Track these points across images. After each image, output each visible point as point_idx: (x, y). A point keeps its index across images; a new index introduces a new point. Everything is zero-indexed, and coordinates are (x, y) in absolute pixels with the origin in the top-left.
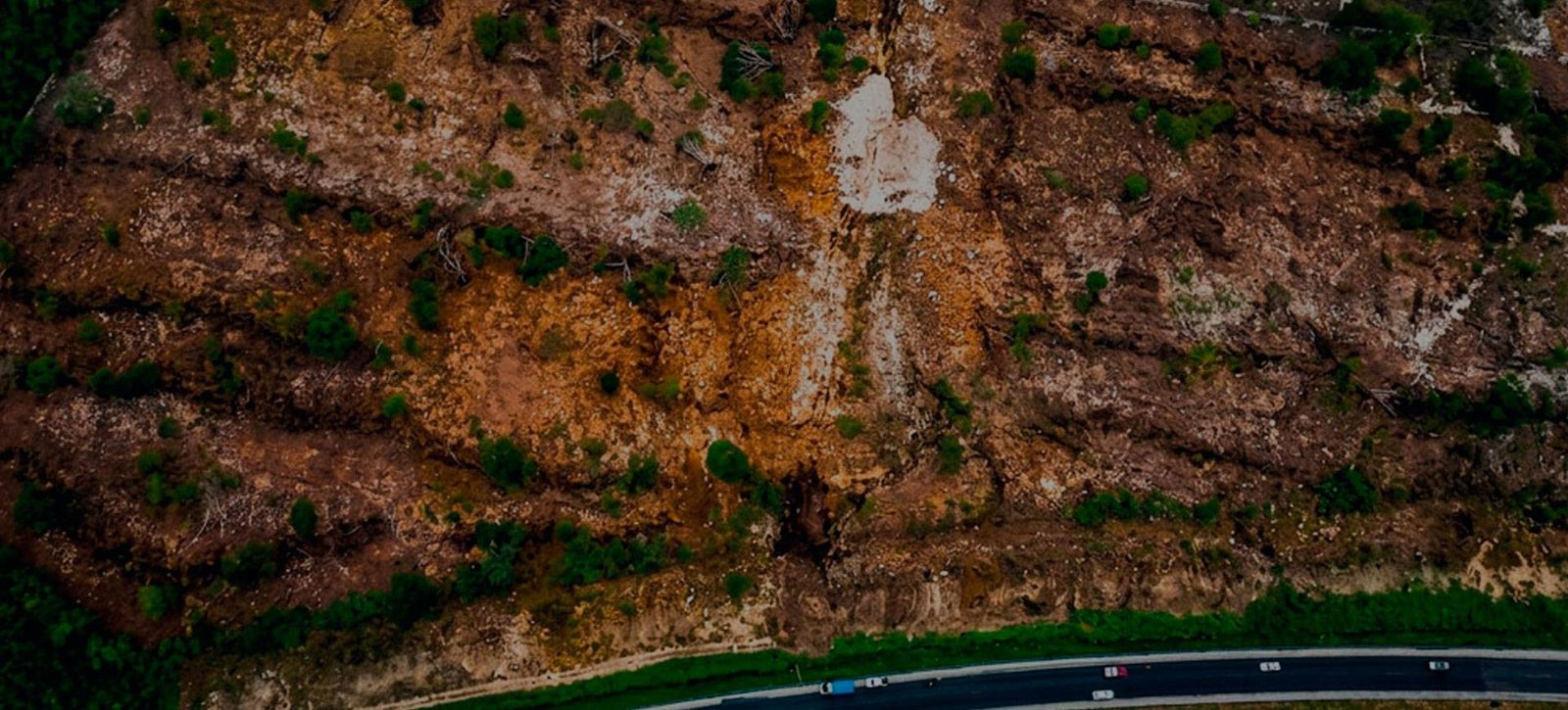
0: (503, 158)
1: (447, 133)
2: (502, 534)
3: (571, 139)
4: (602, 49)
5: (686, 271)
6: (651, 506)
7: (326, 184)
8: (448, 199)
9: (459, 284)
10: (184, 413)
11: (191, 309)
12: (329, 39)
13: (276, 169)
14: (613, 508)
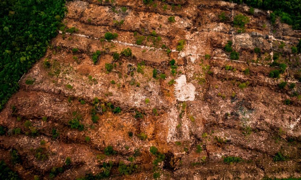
0: (110, 90)
1: (100, 85)
2: (108, 165)
3: (124, 86)
4: (131, 69)
5: (146, 112)
6: (138, 159)
7: (76, 95)
8: (100, 98)
9: (101, 114)
10: (46, 140)
11: (48, 119)
12: (78, 67)
13: (66, 92)
14: (131, 160)
